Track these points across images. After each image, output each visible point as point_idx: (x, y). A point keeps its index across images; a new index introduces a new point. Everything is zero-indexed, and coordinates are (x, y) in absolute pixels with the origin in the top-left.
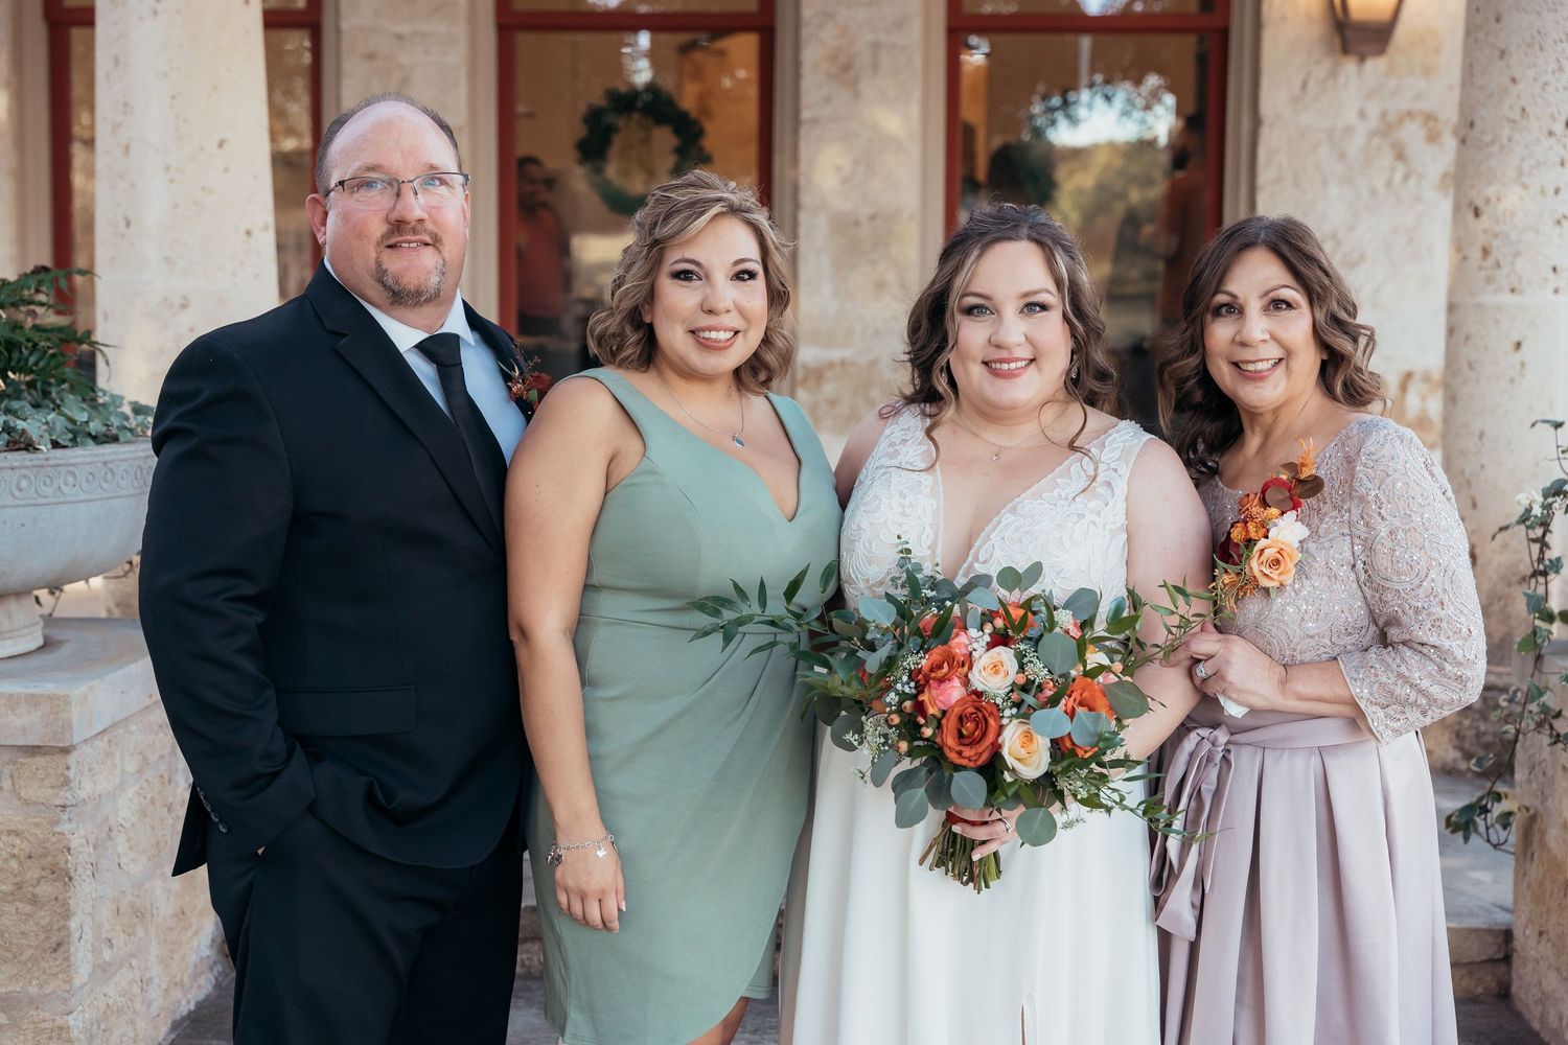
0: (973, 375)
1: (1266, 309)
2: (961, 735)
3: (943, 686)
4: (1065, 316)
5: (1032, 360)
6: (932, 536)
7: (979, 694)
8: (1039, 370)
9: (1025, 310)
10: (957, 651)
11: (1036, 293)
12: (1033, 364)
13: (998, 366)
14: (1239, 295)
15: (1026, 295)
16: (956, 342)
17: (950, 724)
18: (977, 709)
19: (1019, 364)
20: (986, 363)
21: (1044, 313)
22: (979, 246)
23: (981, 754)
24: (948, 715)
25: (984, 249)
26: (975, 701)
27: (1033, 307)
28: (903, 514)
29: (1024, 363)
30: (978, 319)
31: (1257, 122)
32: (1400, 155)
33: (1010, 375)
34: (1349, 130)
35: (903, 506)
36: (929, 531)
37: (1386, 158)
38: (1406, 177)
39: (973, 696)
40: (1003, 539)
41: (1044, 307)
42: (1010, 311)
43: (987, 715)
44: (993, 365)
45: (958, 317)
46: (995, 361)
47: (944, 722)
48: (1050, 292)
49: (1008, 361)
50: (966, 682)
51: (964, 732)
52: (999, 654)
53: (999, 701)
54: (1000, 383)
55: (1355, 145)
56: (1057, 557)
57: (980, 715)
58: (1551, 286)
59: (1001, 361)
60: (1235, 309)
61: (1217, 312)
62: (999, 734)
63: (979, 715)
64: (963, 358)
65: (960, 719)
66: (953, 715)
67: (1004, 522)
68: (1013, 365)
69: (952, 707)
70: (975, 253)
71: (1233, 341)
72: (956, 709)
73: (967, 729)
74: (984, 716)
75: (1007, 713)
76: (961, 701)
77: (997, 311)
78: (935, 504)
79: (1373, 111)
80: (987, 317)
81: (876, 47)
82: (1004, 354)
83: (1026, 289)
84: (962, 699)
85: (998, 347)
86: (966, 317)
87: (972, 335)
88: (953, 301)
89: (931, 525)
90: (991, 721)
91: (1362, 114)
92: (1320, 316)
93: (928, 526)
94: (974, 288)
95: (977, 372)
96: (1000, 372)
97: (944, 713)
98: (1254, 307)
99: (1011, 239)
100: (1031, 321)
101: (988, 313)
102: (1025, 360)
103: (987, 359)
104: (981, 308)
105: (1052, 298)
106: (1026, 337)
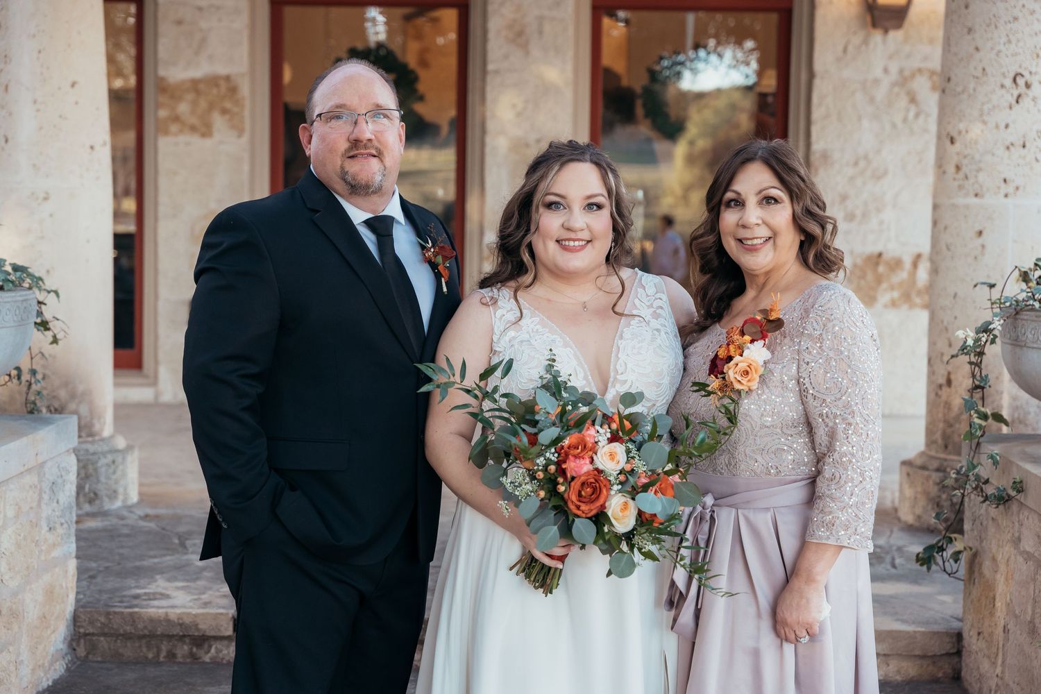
1: (760, 203)
2: (580, 495)
3: (578, 461)
5: (590, 241)
7: (599, 471)
8: (593, 248)
10: (588, 439)
11: (594, 196)
12: (590, 244)
13: (567, 243)
14: (742, 193)
15: (588, 198)
16: (538, 227)
18: (596, 480)
19: (581, 243)
20: (559, 241)
21: (599, 211)
22: (559, 164)
23: (592, 510)
24: (577, 479)
25: (562, 165)
26: (596, 475)
27: (592, 206)
29: (584, 243)
30: (555, 211)
33: (573, 250)
39: (596, 472)
42: (577, 208)
43: (602, 486)
44: (563, 242)
45: (541, 210)
46: (565, 240)
47: (573, 484)
48: (603, 196)
49: (574, 240)
50: (592, 461)
51: (583, 493)
52: (615, 447)
53: (612, 478)
54: (568, 255)
57: (598, 485)
58: (1003, 192)
59: (569, 240)
60: (739, 203)
61: (728, 205)
62: (607, 500)
63: (596, 484)
64: (541, 238)
65: (583, 484)
68: (577, 243)
69: (580, 476)
70: (556, 168)
71: (738, 225)
72: (582, 478)
73: (586, 492)
74: (600, 486)
75: (616, 488)
76: (588, 473)
77: (569, 207)
80: (561, 210)
81: (541, 19)
82: (573, 235)
83: (589, 193)
84: (588, 472)
85: (569, 229)
86: (547, 211)
87: (550, 222)
88: (538, 199)
90: (604, 491)
92: (798, 209)
94: (555, 190)
95: (552, 246)
96: (568, 248)
98: (752, 201)
99: (579, 160)
100: (591, 215)
101: (562, 207)
102: (585, 240)
103: (559, 239)
104: (557, 204)
105: (605, 199)
106: (587, 225)
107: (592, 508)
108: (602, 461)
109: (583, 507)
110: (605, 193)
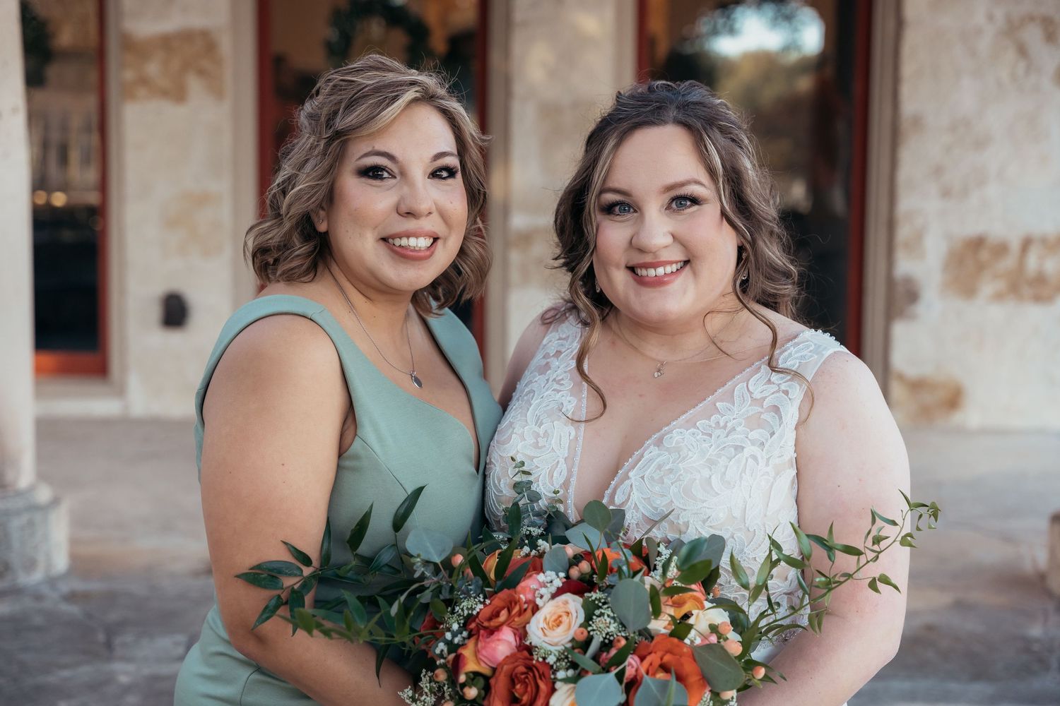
0: (617, 283)
5: (687, 262)
6: (565, 472)
8: (695, 273)
9: (674, 205)
11: (682, 185)
12: (688, 268)
13: (644, 272)
15: (670, 188)
16: (595, 246)
17: (500, 685)
19: (669, 269)
20: (631, 268)
21: (695, 208)
22: (616, 137)
25: (622, 137)
27: (681, 201)
28: (536, 446)
29: (675, 267)
30: (618, 218)
33: (656, 284)
35: (537, 435)
36: (563, 466)
40: (643, 477)
41: (695, 201)
44: (639, 271)
46: (641, 267)
49: (655, 266)
54: (649, 292)
64: (605, 264)
66: (502, 675)
67: (646, 456)
68: (660, 271)
70: (613, 143)
77: (640, 209)
78: (573, 432)
80: (629, 216)
85: (641, 249)
86: (606, 216)
87: (611, 236)
88: (592, 201)
89: (565, 459)
93: (561, 461)
95: (621, 280)
96: (647, 279)
97: (494, 670)
99: (652, 124)
100: (680, 218)
102: (676, 262)
103: (630, 264)
104: (624, 206)
105: (703, 189)
106: (674, 237)
110: (703, 176)
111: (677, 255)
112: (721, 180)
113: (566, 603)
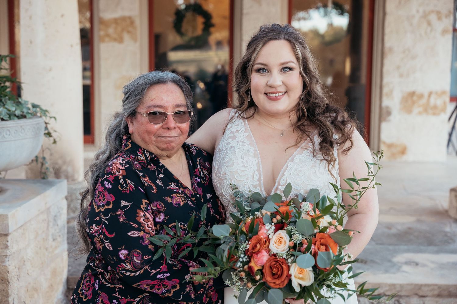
0: (260, 99)
2: (273, 274)
3: (259, 255)
4: (300, 73)
5: (286, 92)
6: (258, 175)
7: (275, 255)
8: (289, 96)
9: (283, 70)
10: (262, 236)
11: (287, 63)
12: (286, 94)
13: (271, 95)
17: (267, 271)
18: (276, 262)
19: (280, 94)
20: (266, 94)
21: (291, 72)
22: (262, 42)
24: (265, 268)
25: (265, 44)
26: (275, 259)
27: (286, 69)
28: (244, 166)
29: (282, 94)
30: (262, 74)
31: (385, 14)
32: (429, 24)
33: (276, 99)
34: (413, 17)
35: (244, 163)
36: (256, 173)
37: (425, 25)
38: (431, 31)
39: (273, 257)
40: (290, 174)
41: (291, 69)
42: (276, 71)
44: (269, 95)
45: (254, 73)
46: (270, 93)
47: (264, 271)
48: (292, 62)
49: (275, 93)
50: (269, 251)
51: (274, 272)
53: (285, 256)
54: (273, 103)
55: (415, 21)
56: (315, 181)
59: (272, 93)
62: (289, 270)
63: (278, 264)
64: (256, 92)
65: (271, 267)
66: (267, 267)
67: (289, 166)
68: (277, 95)
69: (266, 264)
72: (267, 264)
73: (274, 271)
74: (280, 264)
75: (289, 260)
76: (269, 260)
77: (270, 71)
78: (257, 160)
79: (421, 10)
80: (266, 74)
82: (273, 90)
83: (282, 61)
84: (269, 259)
85: (271, 87)
86: (257, 73)
87: (259, 81)
88: (251, 66)
89: (257, 170)
90: (284, 266)
91: (418, 11)
93: (256, 171)
94: (259, 60)
95: (262, 98)
96: (272, 97)
97: (263, 267)
99: (276, 39)
100: (285, 75)
101: (267, 71)
102: (283, 92)
103: (266, 92)
104: (263, 70)
105: (294, 64)
106: (283, 82)
107: (283, 280)
108: (275, 248)
109: (278, 282)
110: (294, 60)
111: (283, 89)
112: (301, 62)
113: (280, 234)
